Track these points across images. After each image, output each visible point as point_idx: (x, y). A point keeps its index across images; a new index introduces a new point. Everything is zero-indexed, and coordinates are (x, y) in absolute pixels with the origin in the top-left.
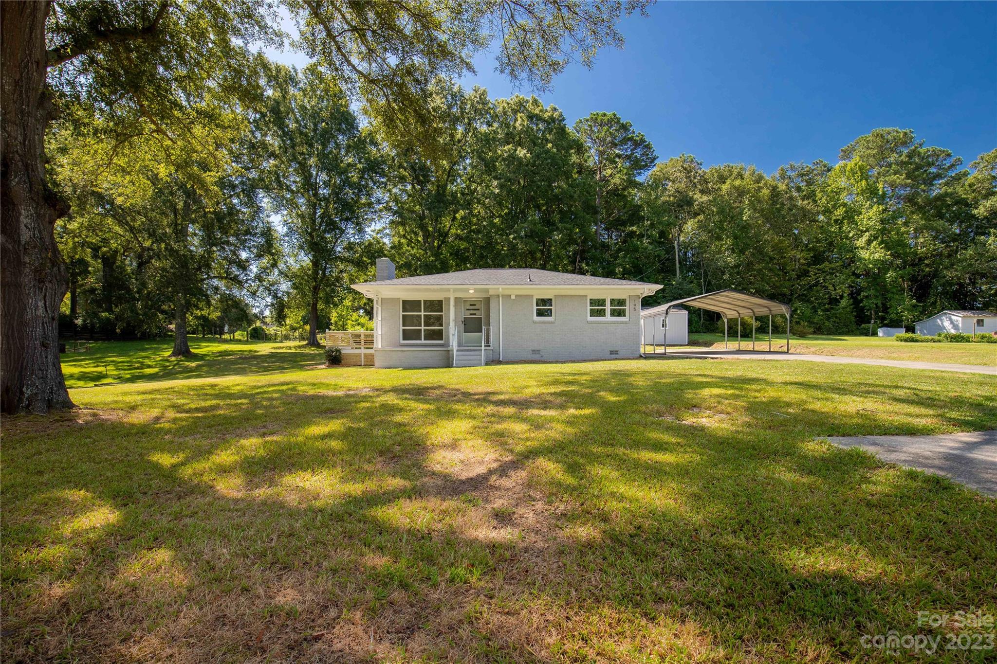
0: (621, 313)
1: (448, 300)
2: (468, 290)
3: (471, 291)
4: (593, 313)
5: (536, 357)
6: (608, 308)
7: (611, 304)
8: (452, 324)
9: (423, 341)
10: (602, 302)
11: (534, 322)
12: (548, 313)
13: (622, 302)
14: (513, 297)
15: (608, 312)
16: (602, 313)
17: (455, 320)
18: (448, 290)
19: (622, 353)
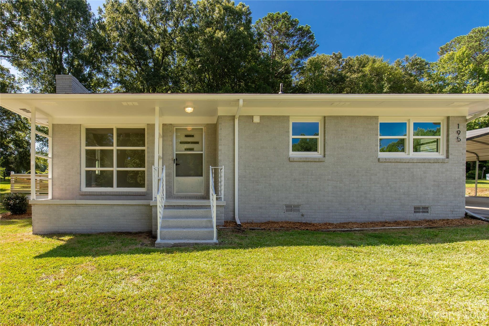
1: (152, 127)
4: (385, 146)
5: (294, 216)
6: (410, 138)
7: (416, 132)
8: (157, 163)
9: (115, 189)
10: (400, 129)
11: (290, 160)
12: (312, 146)
13: (433, 129)
14: (257, 120)
15: (410, 145)
16: (399, 146)
17: (163, 158)
19: (434, 212)
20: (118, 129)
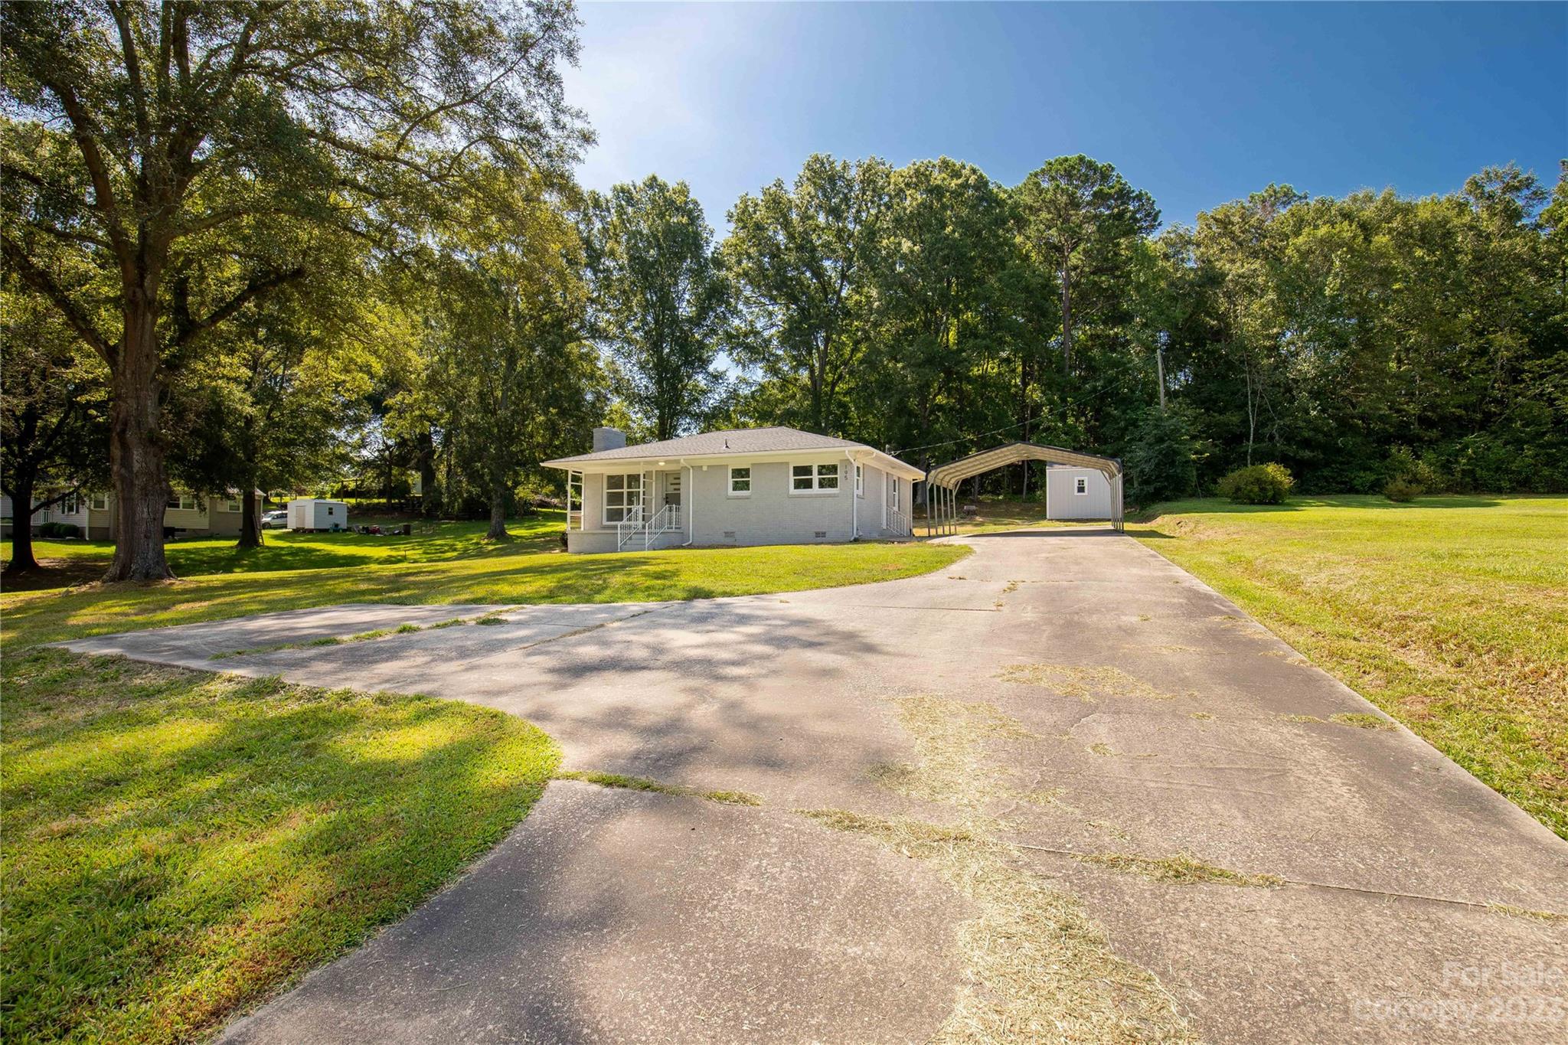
0: (833, 484)
1: (644, 473)
2: (658, 462)
3: (662, 464)
4: (799, 485)
5: (729, 541)
6: (815, 478)
7: (820, 473)
10: (807, 470)
11: (732, 498)
12: (746, 486)
13: (833, 469)
14: (705, 469)
15: (816, 483)
16: (808, 484)
18: (639, 463)
19: (829, 537)
20: (629, 476)
